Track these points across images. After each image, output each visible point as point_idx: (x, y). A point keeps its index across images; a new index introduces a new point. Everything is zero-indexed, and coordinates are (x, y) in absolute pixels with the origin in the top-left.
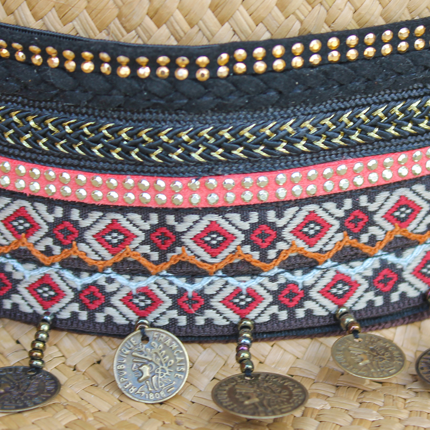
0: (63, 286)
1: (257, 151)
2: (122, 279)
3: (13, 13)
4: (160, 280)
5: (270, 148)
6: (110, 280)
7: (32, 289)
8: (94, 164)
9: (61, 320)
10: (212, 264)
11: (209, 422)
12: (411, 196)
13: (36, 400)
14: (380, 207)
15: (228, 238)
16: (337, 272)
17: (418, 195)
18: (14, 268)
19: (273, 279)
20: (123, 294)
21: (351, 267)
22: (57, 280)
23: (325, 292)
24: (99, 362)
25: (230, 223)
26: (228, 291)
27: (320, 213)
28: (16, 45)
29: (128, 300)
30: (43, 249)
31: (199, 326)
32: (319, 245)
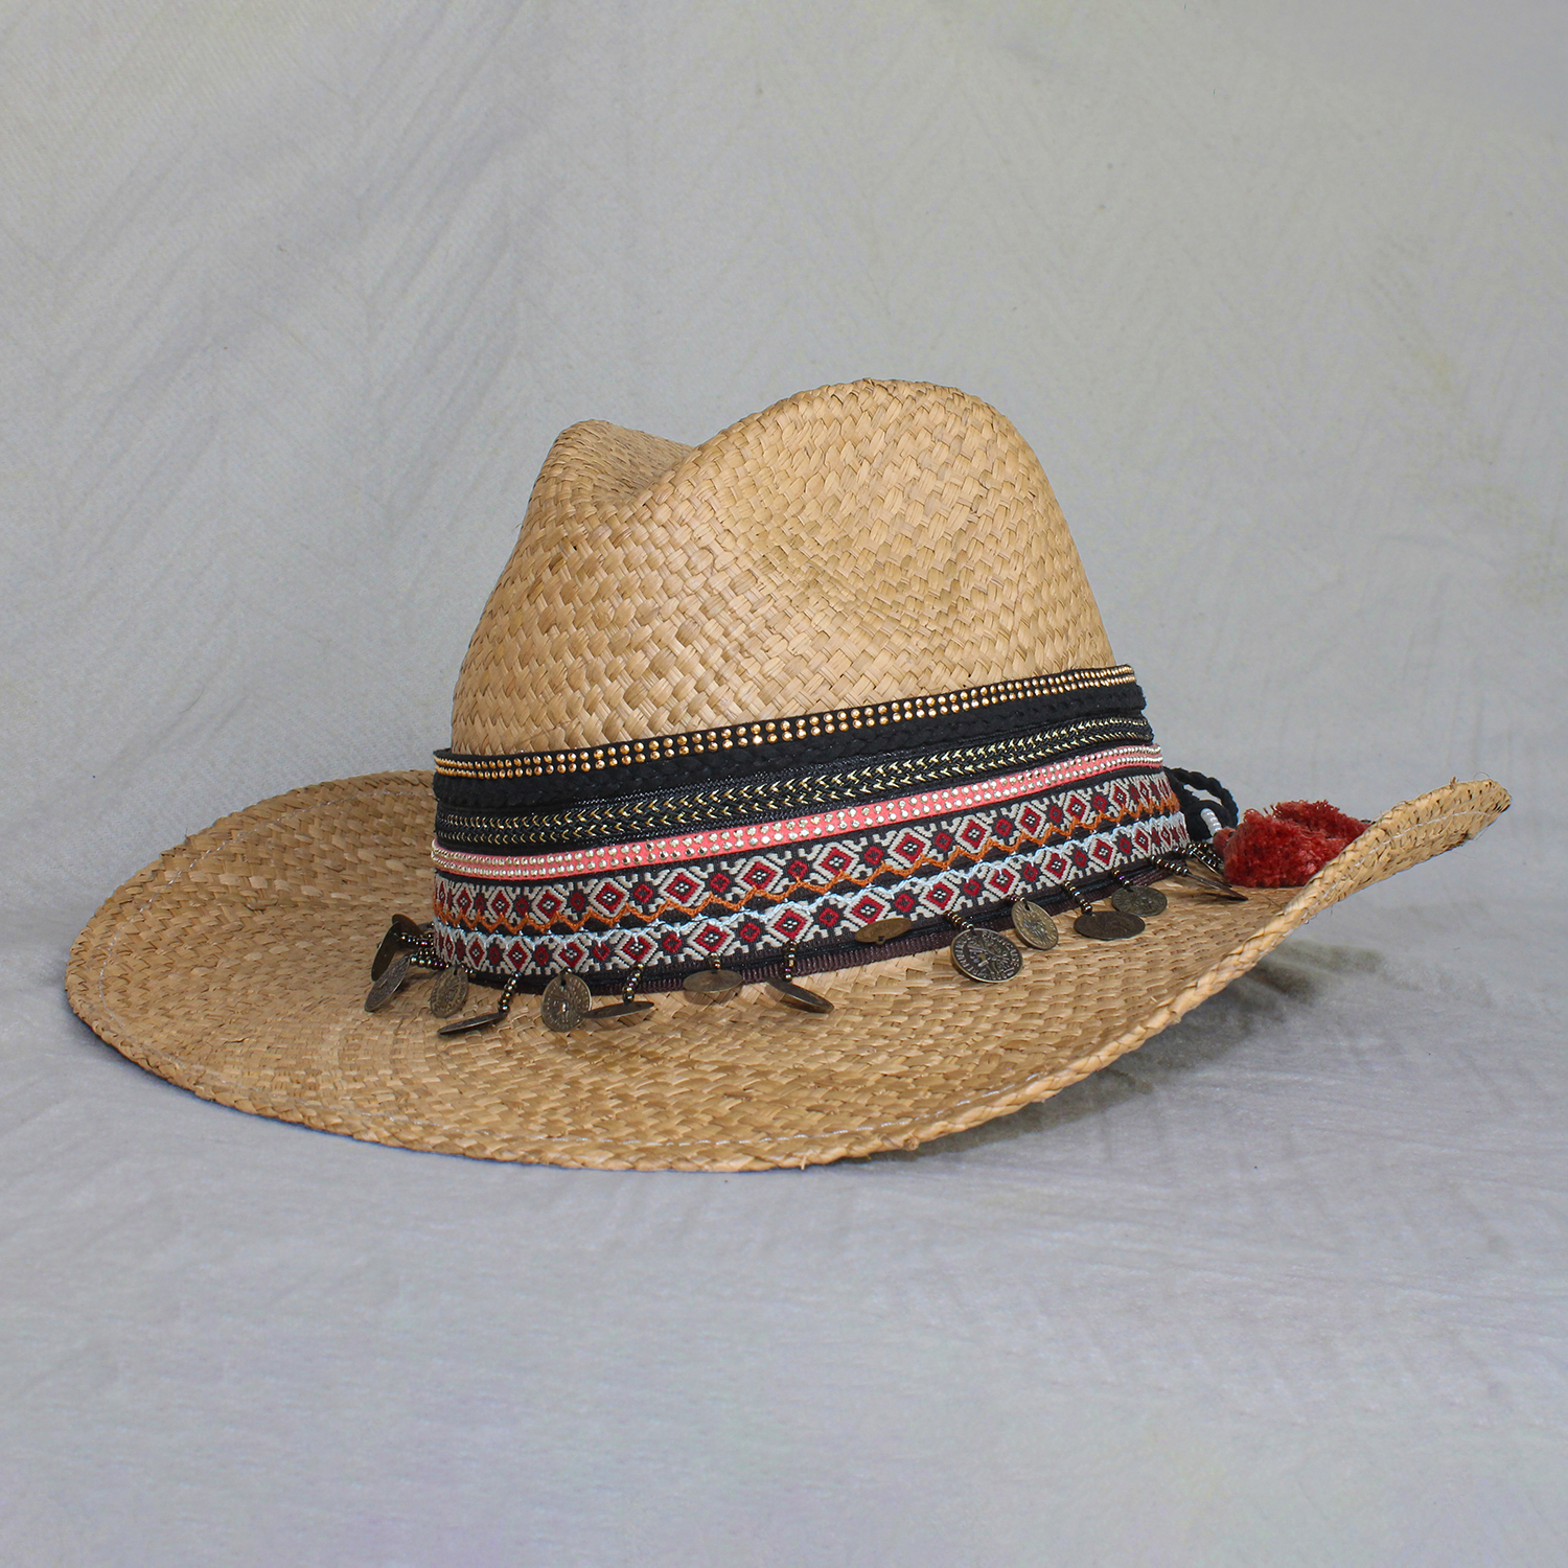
0: (525, 949)
1: (632, 826)
2: (557, 938)
4: (580, 935)
5: (641, 823)
6: (551, 940)
10: (612, 919)
12: (765, 862)
14: (739, 871)
15: (620, 896)
16: (708, 924)
17: (772, 862)
20: (559, 950)
21: (720, 921)
22: (522, 945)
23: (699, 941)
25: (619, 883)
26: (626, 940)
27: (688, 875)
29: (563, 955)
32: (690, 902)
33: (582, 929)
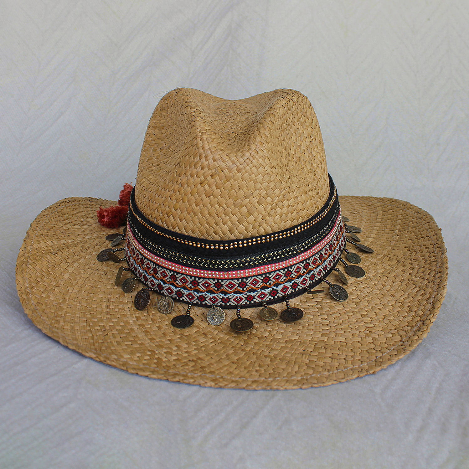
0: (194, 295)
1: (241, 265)
2: (209, 294)
3: (181, 230)
4: (218, 295)
5: (244, 264)
6: (206, 295)
7: (187, 296)
8: (201, 268)
9: (194, 303)
10: (230, 291)
11: (230, 331)
12: (280, 273)
13: (188, 325)
14: (272, 276)
15: (234, 285)
16: (261, 292)
17: (281, 272)
18: (182, 291)
19: (245, 294)
20: (209, 298)
21: (265, 291)
22: (193, 294)
23: (258, 297)
24: (204, 314)
25: (234, 282)
26: (235, 297)
27: (257, 279)
28: (182, 240)
29: (210, 299)
30: (189, 287)
31: (227, 306)
32: (257, 286)
33: (219, 293)
